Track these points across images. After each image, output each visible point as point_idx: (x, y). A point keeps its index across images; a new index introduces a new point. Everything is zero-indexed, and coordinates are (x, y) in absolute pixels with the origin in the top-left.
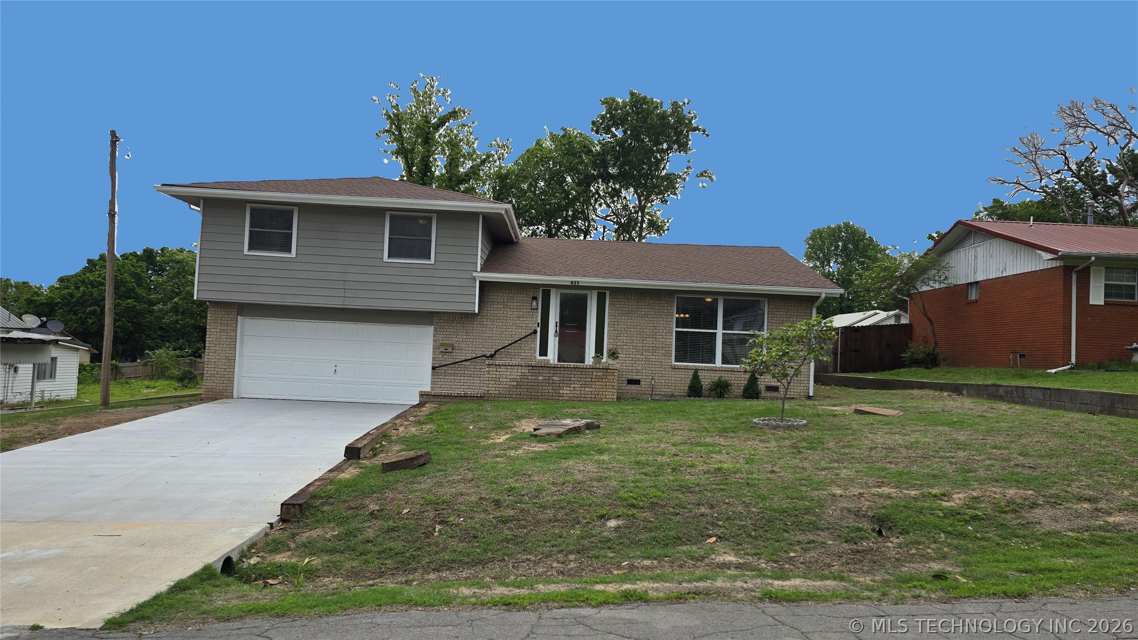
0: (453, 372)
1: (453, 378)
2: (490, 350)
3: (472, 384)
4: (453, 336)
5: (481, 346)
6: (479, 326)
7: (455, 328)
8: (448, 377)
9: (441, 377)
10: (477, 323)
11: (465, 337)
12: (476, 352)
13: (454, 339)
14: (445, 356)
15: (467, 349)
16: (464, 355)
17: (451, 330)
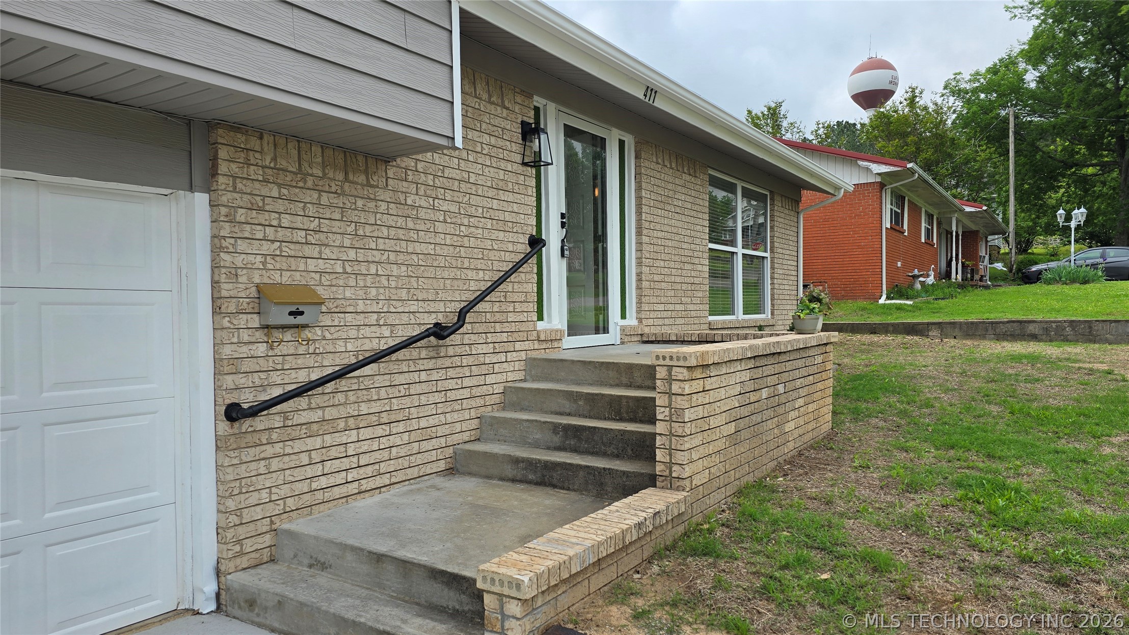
0: (316, 416)
1: (317, 442)
2: (432, 307)
3: (385, 455)
4: (308, 251)
5: (404, 294)
6: (393, 209)
7: (311, 210)
8: (298, 446)
9: (269, 451)
10: (387, 196)
11: (352, 254)
12: (392, 319)
13: (312, 265)
14: (283, 349)
15: (361, 307)
16: (353, 333)
17: (299, 222)
